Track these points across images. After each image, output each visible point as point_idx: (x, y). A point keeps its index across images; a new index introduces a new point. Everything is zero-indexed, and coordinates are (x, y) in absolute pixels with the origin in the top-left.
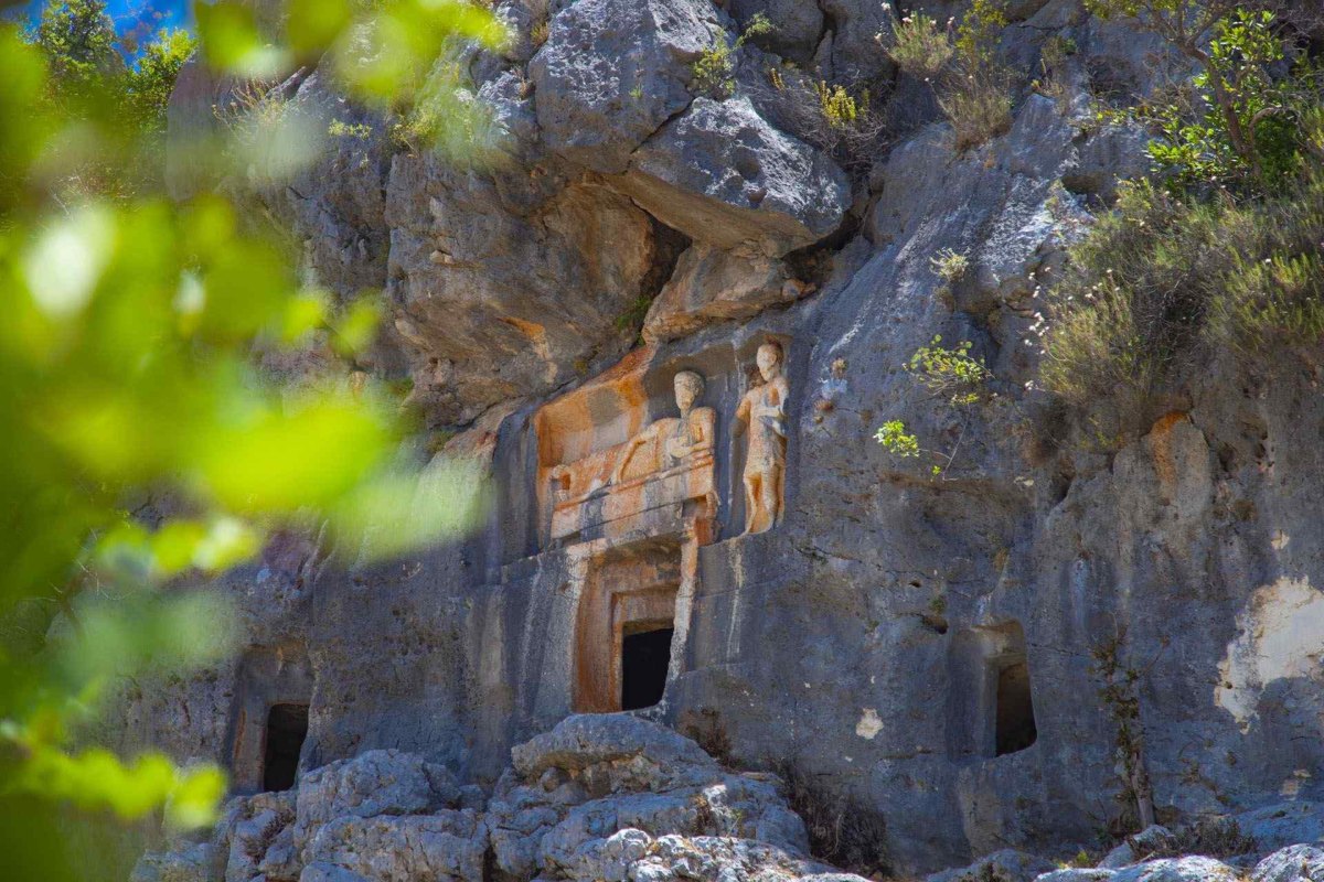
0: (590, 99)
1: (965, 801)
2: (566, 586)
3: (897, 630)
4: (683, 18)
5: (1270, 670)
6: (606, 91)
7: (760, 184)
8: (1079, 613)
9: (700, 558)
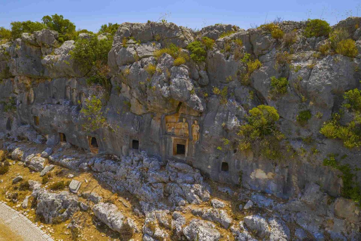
0: (179, 96)
1: (220, 177)
2: (172, 141)
3: (213, 158)
4: (189, 85)
5: (257, 177)
6: (181, 95)
7: (199, 107)
8: (236, 165)
9: (189, 143)
